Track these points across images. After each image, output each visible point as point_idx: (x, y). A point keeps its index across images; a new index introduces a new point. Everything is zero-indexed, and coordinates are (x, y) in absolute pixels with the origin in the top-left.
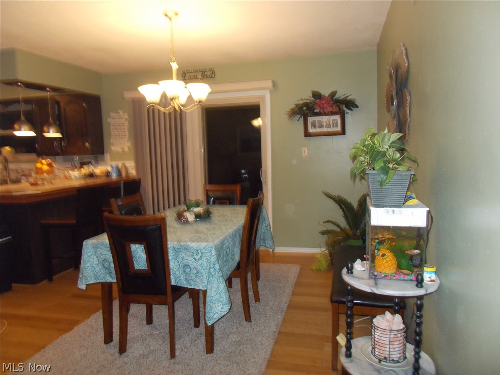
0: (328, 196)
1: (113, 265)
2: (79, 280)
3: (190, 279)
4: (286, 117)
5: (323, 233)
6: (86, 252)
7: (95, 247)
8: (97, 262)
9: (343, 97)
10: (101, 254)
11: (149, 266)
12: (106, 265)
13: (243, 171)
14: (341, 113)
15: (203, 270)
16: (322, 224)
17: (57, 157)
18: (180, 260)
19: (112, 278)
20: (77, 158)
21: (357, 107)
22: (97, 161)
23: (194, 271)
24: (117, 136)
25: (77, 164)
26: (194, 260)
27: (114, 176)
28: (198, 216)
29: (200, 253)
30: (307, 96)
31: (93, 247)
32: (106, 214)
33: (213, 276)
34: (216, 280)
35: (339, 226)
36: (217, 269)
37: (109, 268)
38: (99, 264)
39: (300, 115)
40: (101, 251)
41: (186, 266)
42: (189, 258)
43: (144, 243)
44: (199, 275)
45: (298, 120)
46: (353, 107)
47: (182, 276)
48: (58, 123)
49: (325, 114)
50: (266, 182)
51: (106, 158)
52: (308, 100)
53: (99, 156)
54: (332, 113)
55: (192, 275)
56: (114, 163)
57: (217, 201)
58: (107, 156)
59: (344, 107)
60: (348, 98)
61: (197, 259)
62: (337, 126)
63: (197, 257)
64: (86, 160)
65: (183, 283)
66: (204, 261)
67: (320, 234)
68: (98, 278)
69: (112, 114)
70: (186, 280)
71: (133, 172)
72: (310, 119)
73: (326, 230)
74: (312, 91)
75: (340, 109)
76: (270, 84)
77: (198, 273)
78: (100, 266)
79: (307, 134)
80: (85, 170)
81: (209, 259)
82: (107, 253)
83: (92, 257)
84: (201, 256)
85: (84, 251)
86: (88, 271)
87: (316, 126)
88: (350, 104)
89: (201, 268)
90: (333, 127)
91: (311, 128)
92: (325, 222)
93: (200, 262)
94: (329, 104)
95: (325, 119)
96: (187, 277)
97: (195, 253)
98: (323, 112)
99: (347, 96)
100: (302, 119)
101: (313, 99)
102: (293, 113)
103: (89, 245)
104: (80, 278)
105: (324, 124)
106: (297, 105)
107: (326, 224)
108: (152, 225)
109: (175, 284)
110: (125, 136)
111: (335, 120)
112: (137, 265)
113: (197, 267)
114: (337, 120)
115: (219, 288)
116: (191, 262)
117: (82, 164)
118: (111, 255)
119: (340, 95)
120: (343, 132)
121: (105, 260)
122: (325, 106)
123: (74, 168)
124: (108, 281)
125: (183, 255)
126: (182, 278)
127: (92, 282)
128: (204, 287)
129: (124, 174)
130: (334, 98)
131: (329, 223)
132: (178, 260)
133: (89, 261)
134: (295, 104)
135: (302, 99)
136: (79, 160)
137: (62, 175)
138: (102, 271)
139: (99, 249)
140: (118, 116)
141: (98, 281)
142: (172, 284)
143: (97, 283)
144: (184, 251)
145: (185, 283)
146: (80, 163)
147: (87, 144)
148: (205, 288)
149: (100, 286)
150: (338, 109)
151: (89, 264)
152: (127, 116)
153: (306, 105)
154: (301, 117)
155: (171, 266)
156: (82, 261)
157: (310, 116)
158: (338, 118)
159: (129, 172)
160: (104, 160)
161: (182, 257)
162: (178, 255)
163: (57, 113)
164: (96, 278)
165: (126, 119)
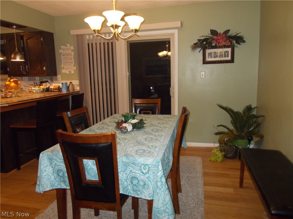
0: (221, 107)
1: (66, 175)
2: (37, 186)
3: (138, 189)
4: (190, 49)
5: (217, 134)
6: (42, 163)
7: (51, 159)
8: (53, 172)
9: (234, 34)
10: (55, 164)
11: (100, 178)
12: (60, 174)
13: (151, 88)
14: (232, 46)
15: (149, 182)
16: (216, 127)
17: (24, 77)
18: (128, 172)
19: (66, 186)
20: (38, 78)
21: (244, 42)
22: (52, 80)
23: (142, 183)
24: (66, 63)
25: (38, 82)
26: (142, 174)
27: (64, 91)
28: (135, 126)
29: (147, 168)
30: (207, 33)
31: (49, 158)
32: (60, 131)
33: (160, 189)
34: (163, 192)
35: (228, 129)
36: (164, 183)
37: (63, 177)
38: (54, 173)
39: (201, 48)
40: (55, 162)
41: (133, 178)
42: (137, 172)
43: (96, 158)
44: (146, 186)
45: (199, 52)
46: (241, 42)
47: (129, 187)
48: (23, 53)
49: (220, 47)
50: (173, 96)
51: (58, 79)
52: (207, 36)
53: (54, 77)
54: (225, 47)
55: (139, 187)
56: (64, 82)
57: (142, 112)
58: (59, 77)
59: (234, 42)
60: (238, 35)
61: (144, 173)
62: (228, 56)
63: (144, 171)
64: (44, 80)
65: (131, 193)
66: (151, 175)
67: (214, 135)
68: (53, 185)
69: (62, 47)
70: (134, 191)
71: (78, 88)
72: (208, 51)
73: (218, 131)
74: (211, 30)
75: (231, 43)
76: (178, 24)
77: (145, 184)
78: (55, 175)
79: (205, 62)
80: (44, 86)
81: (156, 172)
82: (61, 164)
83: (48, 167)
84: (149, 170)
85: (41, 162)
86: (45, 180)
87: (212, 56)
88: (239, 39)
89: (148, 180)
90: (225, 57)
91: (208, 58)
92: (217, 126)
93: (147, 175)
94: (224, 39)
95: (219, 51)
96: (135, 188)
97: (142, 167)
98: (218, 46)
99: (238, 34)
100: (202, 51)
101: (211, 36)
102: (195, 46)
103: (44, 157)
104: (38, 185)
105: (219, 55)
106: (199, 40)
107: (219, 128)
108: (104, 143)
109: (123, 193)
110: (72, 63)
111: (226, 52)
112: (88, 176)
113: (144, 180)
114: (228, 51)
115: (166, 200)
116: (139, 175)
117: (41, 83)
118: (65, 166)
119: (232, 33)
120: (232, 61)
121: (59, 171)
122: (220, 41)
123: (35, 85)
124: (63, 188)
125: (131, 168)
126: (130, 188)
127: (48, 189)
128: (150, 197)
129: (71, 90)
130: (227, 35)
131: (221, 127)
132: (126, 172)
133: (45, 171)
134: (198, 40)
135: (202, 36)
136: (39, 80)
137: (27, 90)
138: (57, 179)
139: (53, 160)
140: (66, 48)
141: (54, 188)
142: (120, 193)
143: (53, 190)
144: (132, 165)
145: (132, 192)
146: (40, 82)
147: (44, 68)
148: (151, 199)
149: (55, 192)
150: (230, 43)
151: (45, 174)
152: (72, 48)
153: (206, 40)
154: (201, 49)
155: (120, 178)
156: (39, 170)
157: (209, 49)
158: (229, 50)
159: (75, 89)
160: (57, 80)
161: (130, 170)
162: (127, 168)
163: (22, 46)
164: (52, 185)
165: (72, 51)
